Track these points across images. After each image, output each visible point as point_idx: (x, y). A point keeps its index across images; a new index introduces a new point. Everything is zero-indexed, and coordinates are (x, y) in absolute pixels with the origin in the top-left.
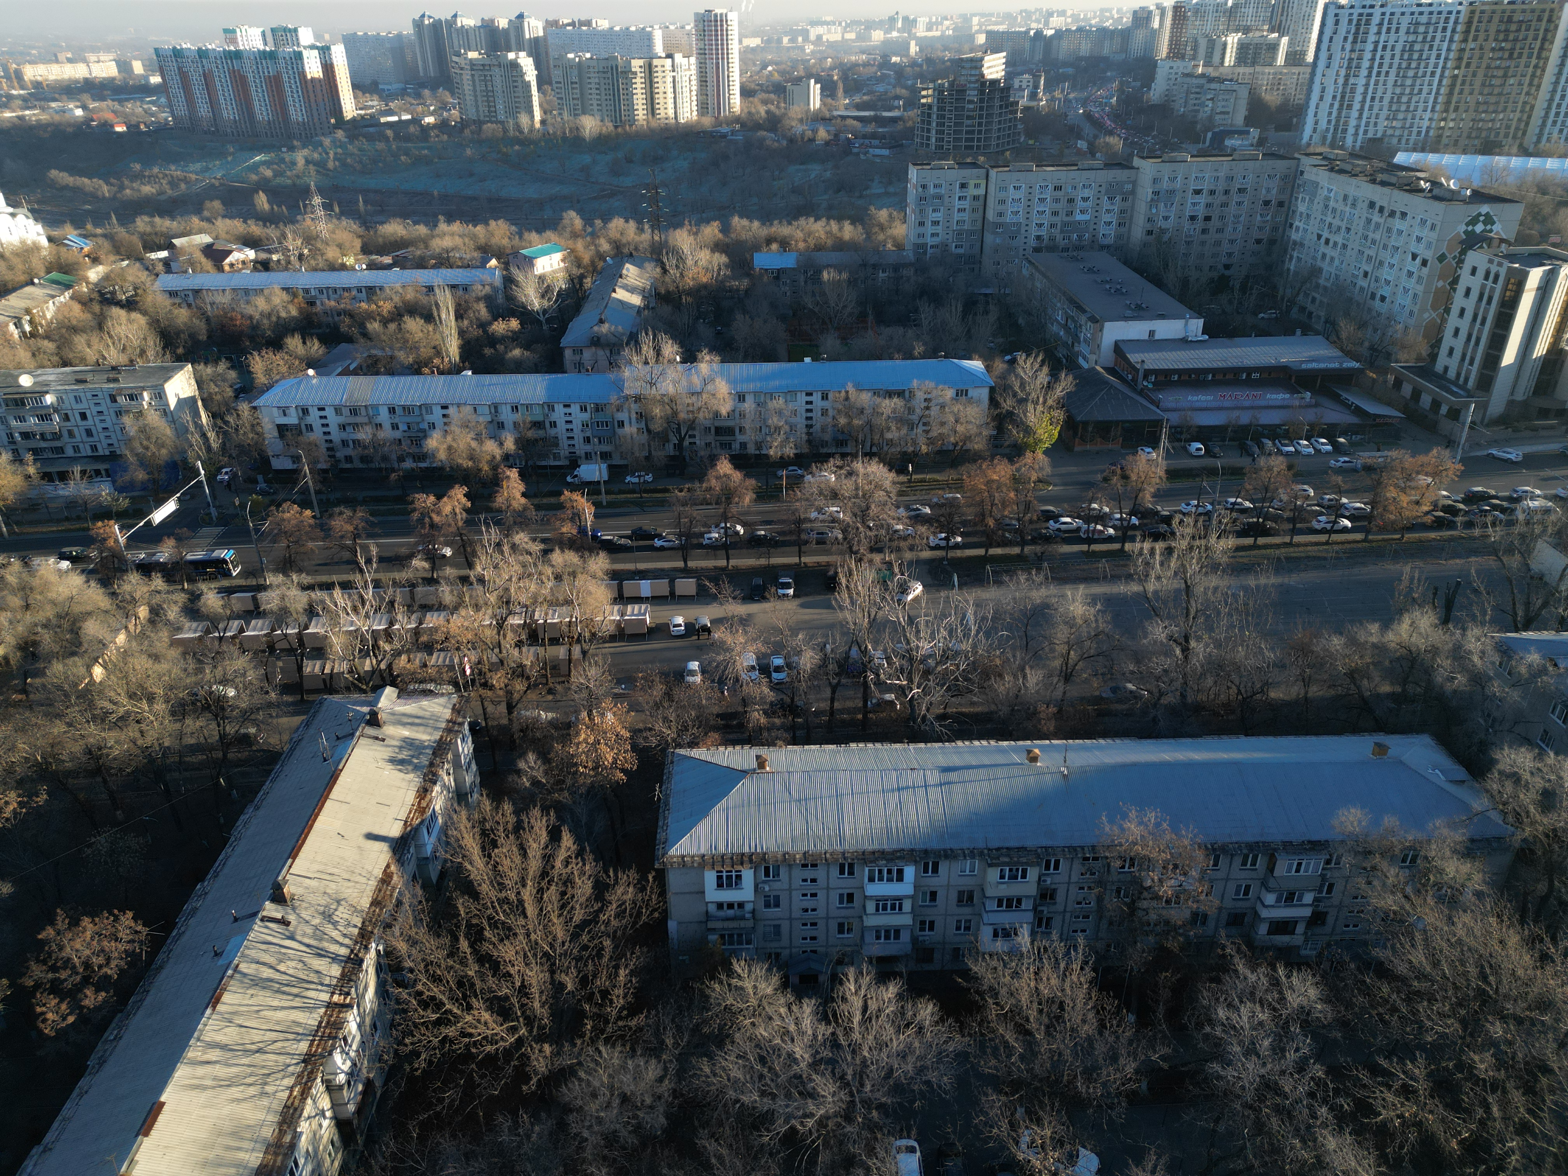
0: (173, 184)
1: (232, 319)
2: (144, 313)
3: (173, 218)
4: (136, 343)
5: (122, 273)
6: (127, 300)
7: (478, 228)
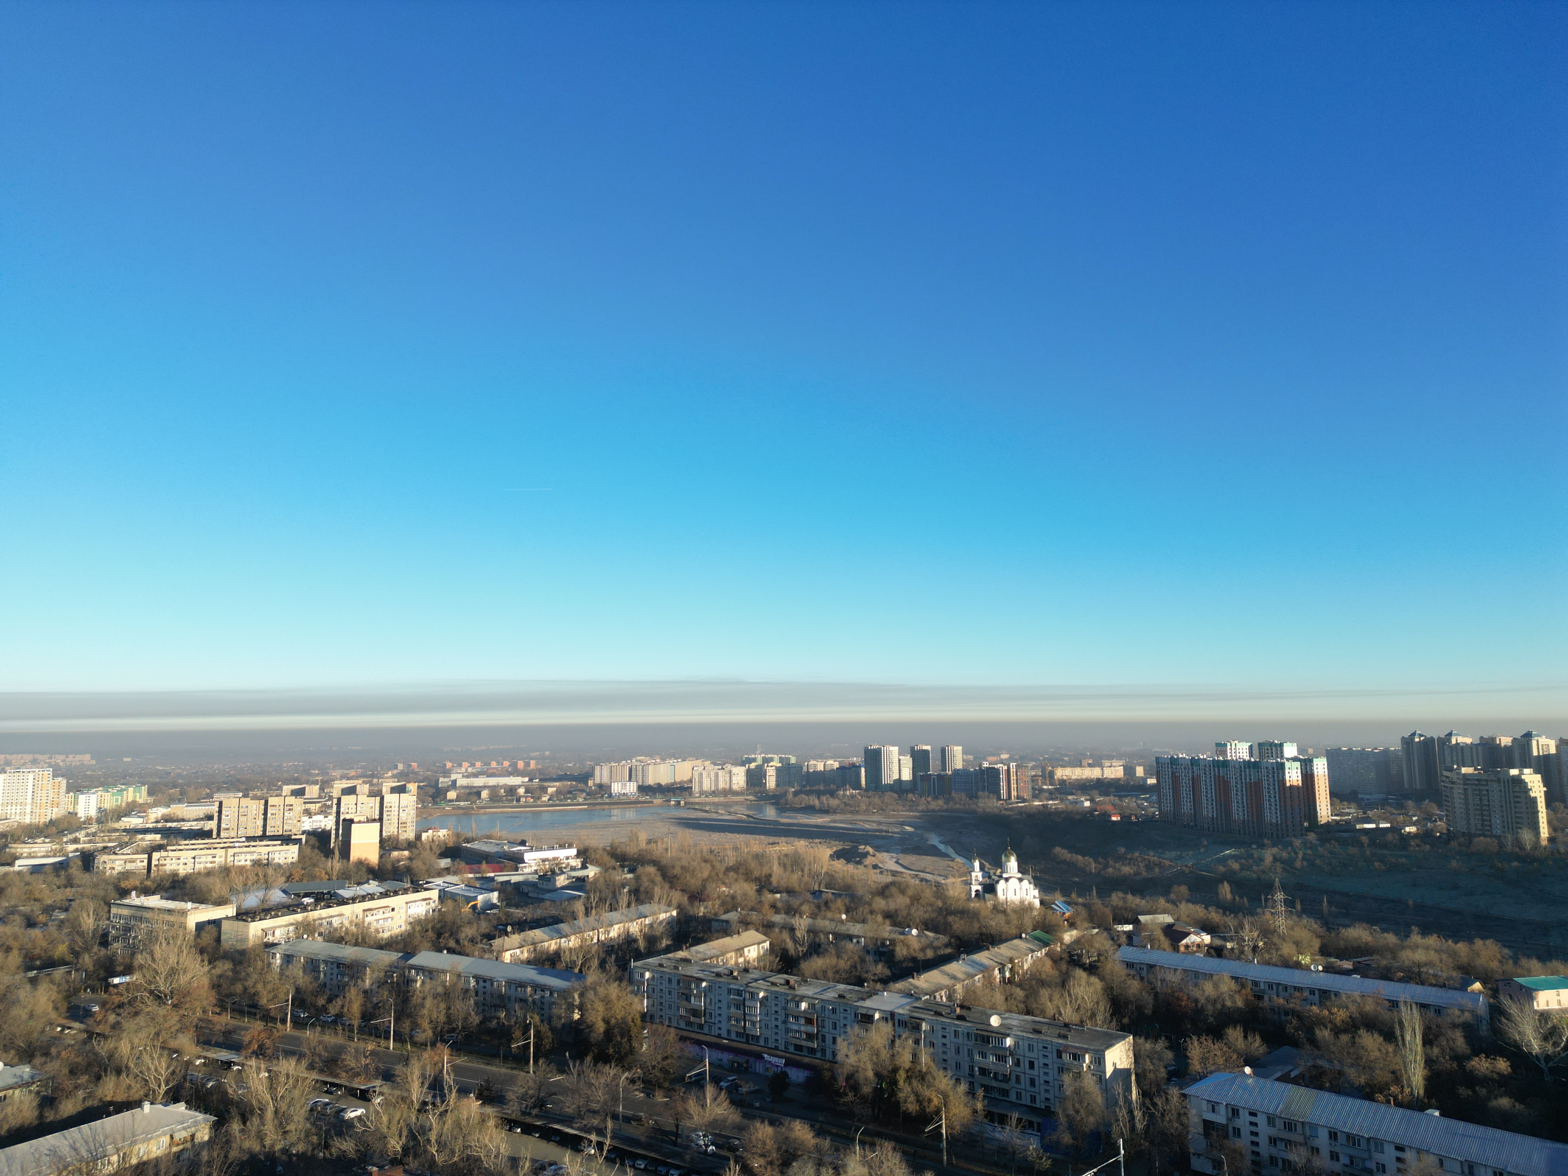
0: (1149, 867)
1: (1178, 999)
2: (1102, 979)
3: (1143, 897)
4: (1089, 1005)
5: (1090, 940)
6: (1090, 964)
7: (1460, 945)
